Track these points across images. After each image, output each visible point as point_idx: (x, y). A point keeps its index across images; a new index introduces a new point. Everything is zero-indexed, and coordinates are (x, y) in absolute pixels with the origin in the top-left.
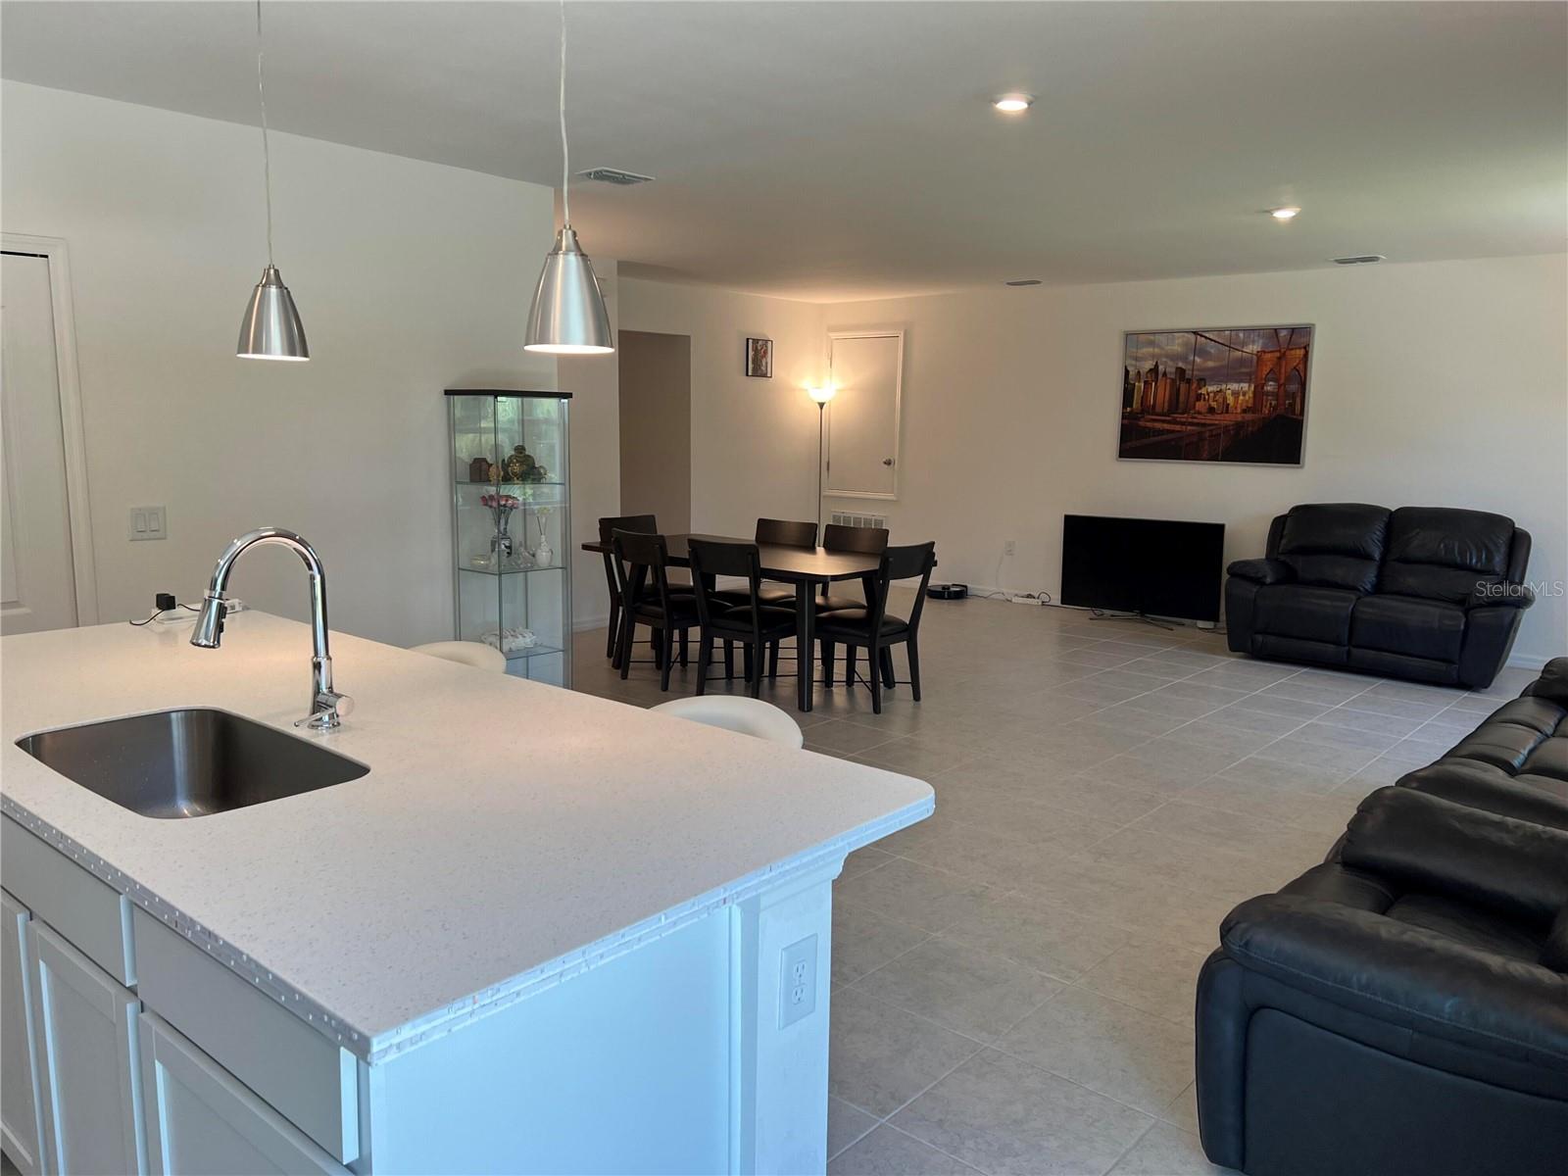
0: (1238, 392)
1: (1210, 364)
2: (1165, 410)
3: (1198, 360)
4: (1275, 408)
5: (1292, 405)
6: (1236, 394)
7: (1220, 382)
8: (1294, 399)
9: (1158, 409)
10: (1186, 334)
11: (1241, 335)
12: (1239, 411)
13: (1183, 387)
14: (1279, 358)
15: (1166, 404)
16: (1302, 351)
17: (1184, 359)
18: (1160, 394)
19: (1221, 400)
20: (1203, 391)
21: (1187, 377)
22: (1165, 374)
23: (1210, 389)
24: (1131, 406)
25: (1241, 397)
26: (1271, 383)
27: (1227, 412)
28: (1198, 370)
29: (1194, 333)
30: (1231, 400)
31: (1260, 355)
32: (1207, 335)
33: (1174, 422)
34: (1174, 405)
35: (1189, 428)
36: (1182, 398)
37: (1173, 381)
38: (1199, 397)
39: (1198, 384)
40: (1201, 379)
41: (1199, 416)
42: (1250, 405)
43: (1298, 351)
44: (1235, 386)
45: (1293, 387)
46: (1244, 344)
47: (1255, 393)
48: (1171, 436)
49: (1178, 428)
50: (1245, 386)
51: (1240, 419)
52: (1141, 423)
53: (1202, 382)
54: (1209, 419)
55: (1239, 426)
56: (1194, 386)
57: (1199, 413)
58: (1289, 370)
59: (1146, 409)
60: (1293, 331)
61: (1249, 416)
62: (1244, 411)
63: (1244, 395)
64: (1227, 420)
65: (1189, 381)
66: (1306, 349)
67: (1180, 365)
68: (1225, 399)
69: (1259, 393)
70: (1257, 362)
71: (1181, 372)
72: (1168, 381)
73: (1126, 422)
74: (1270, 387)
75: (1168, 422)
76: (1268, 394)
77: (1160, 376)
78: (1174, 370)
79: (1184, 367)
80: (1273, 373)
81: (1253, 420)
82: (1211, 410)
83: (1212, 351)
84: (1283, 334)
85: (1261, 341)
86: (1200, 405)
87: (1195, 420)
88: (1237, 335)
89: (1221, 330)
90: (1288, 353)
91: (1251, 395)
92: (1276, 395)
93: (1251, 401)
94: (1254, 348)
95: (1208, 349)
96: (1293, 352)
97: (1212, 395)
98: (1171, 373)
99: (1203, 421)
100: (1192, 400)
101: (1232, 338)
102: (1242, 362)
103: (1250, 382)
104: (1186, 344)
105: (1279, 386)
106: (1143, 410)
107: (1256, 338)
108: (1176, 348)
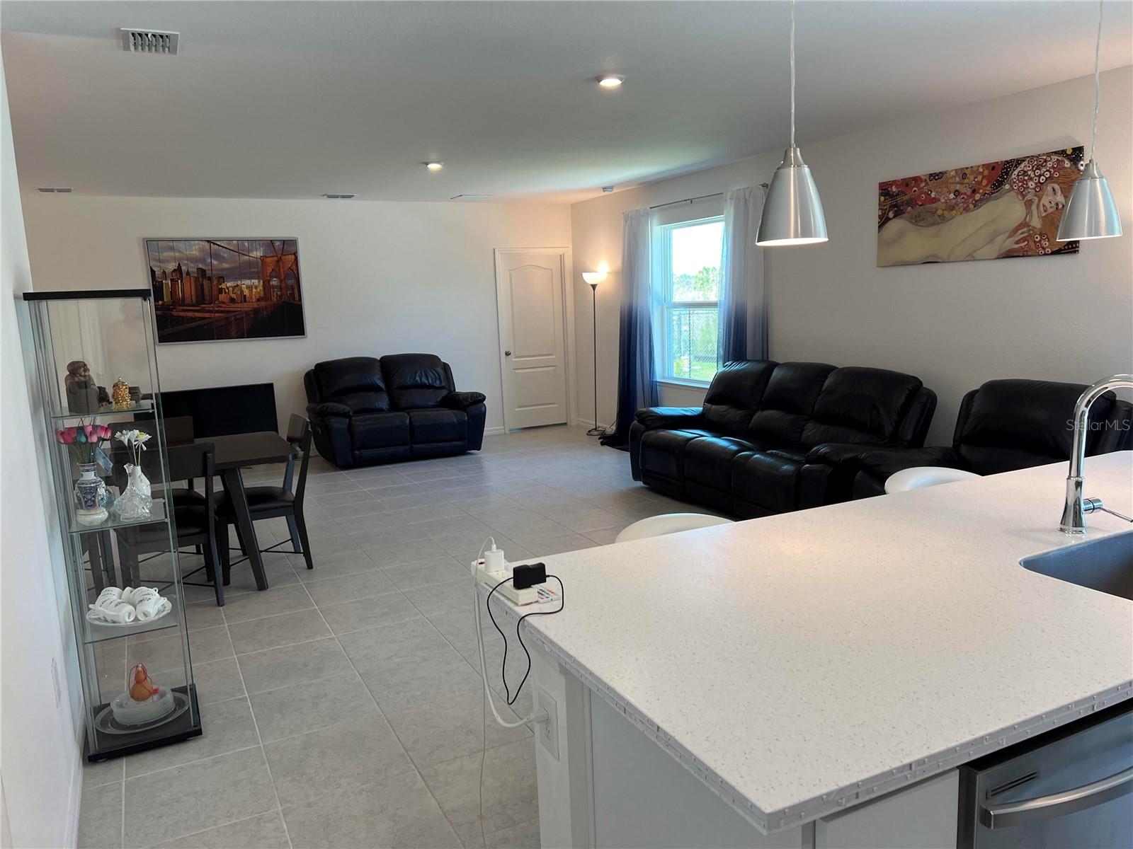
0: (251, 286)
1: (226, 265)
2: (194, 301)
3: (215, 262)
4: (281, 297)
5: (293, 294)
6: (250, 288)
7: (235, 279)
8: (293, 289)
9: (187, 301)
10: (201, 242)
11: (246, 244)
12: (254, 300)
13: (206, 283)
14: (278, 261)
15: (194, 297)
16: (293, 257)
17: (203, 261)
18: (187, 289)
19: (239, 292)
20: (223, 286)
21: (207, 276)
22: (188, 273)
23: (229, 284)
24: (163, 300)
25: (254, 290)
26: (274, 279)
27: (245, 301)
28: (217, 270)
29: (208, 241)
30: (246, 292)
31: (263, 259)
32: (218, 243)
33: (203, 310)
34: (201, 298)
35: (217, 315)
36: (206, 291)
37: (197, 279)
38: (221, 291)
39: (218, 281)
40: (221, 277)
41: (223, 305)
42: (262, 295)
43: (290, 257)
44: (248, 282)
45: (291, 282)
46: (249, 251)
47: (264, 286)
48: (203, 322)
49: (207, 315)
50: (256, 282)
51: (256, 306)
52: (175, 313)
53: (221, 279)
54: (232, 307)
55: (256, 311)
56: (215, 282)
57: (223, 303)
58: (286, 269)
59: (176, 302)
60: (284, 242)
61: (262, 304)
62: (258, 300)
63: (256, 288)
64: (246, 307)
65: (210, 279)
66: (295, 254)
67: (200, 266)
68: (242, 291)
69: (267, 286)
70: (262, 264)
71: (202, 271)
72: (192, 278)
73: (159, 312)
74: (274, 282)
75: (198, 311)
76: (273, 287)
77: (184, 275)
78: (196, 270)
79: (204, 268)
80: (275, 273)
81: (266, 307)
82: (232, 300)
83: (226, 255)
84: (277, 244)
85: (262, 249)
86: (222, 297)
87: (221, 309)
88: (244, 245)
89: (230, 240)
90: (283, 257)
91: (261, 288)
92: (280, 288)
93: (262, 293)
94: (258, 254)
95: (222, 254)
96: (287, 257)
97: (231, 289)
98: (194, 273)
99: (227, 309)
100: (215, 293)
101: (241, 246)
102: (250, 264)
103: (258, 278)
104: (202, 250)
105: (281, 281)
106: (174, 302)
107: (258, 247)
108: (194, 252)
